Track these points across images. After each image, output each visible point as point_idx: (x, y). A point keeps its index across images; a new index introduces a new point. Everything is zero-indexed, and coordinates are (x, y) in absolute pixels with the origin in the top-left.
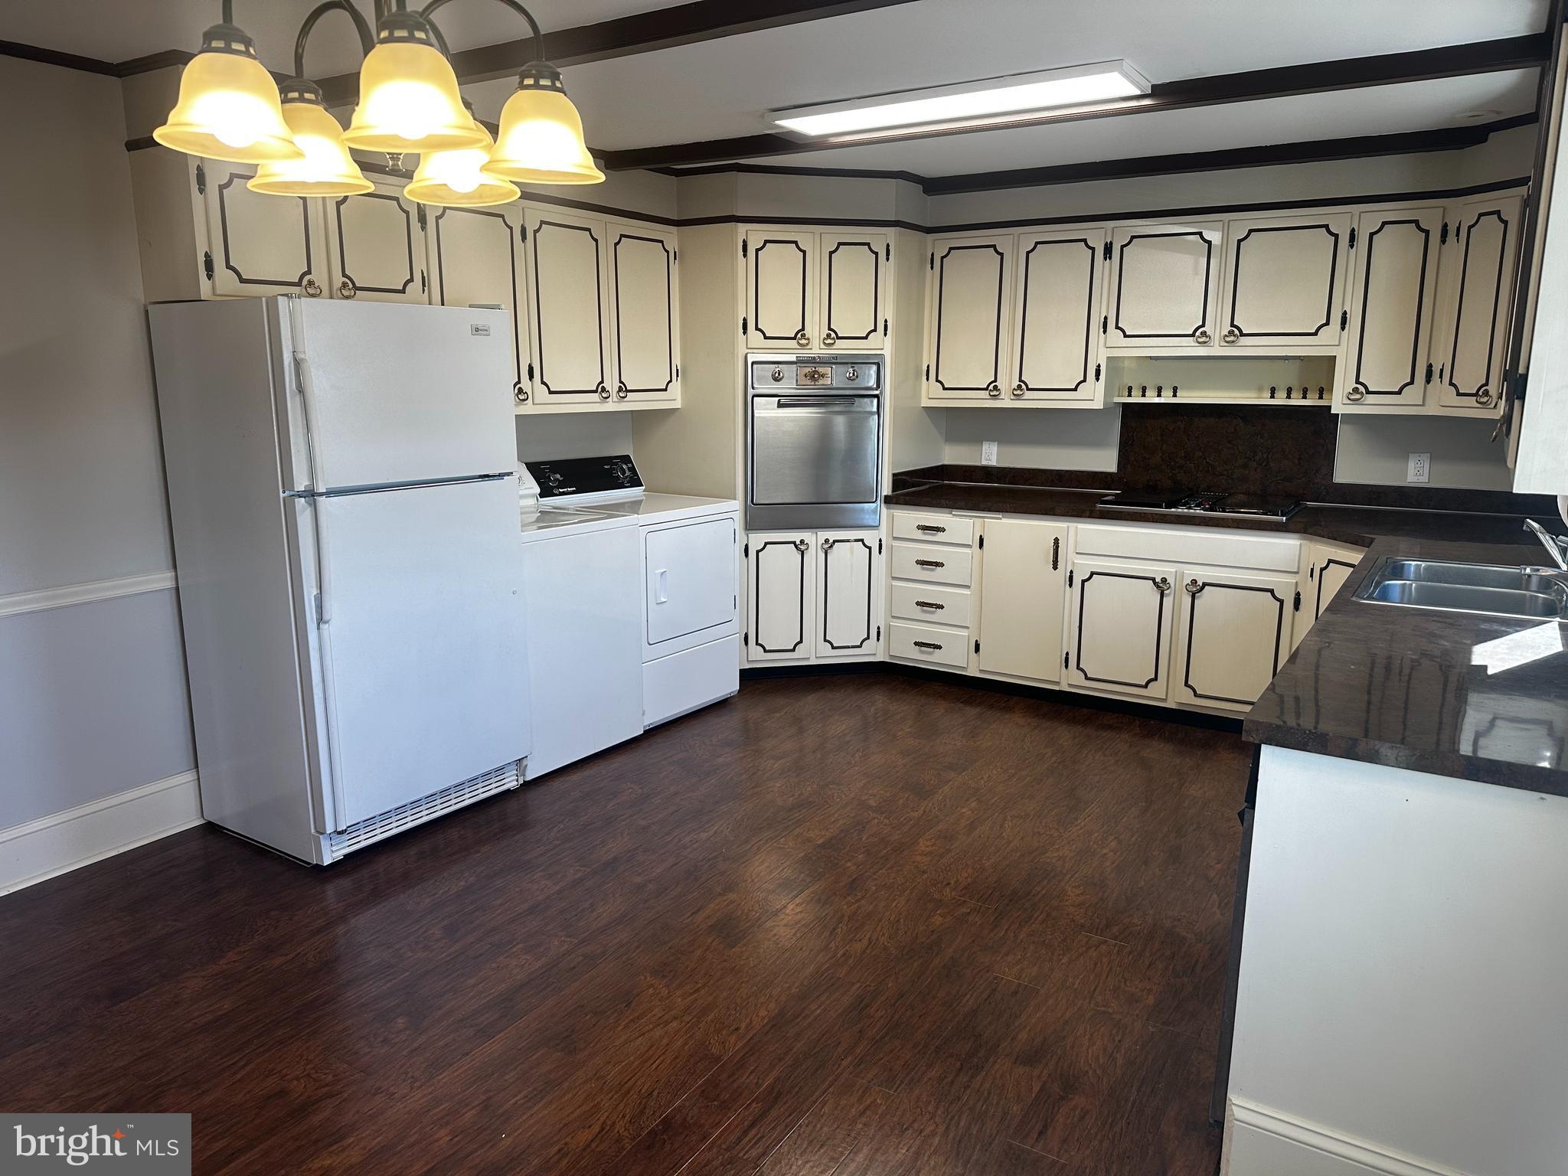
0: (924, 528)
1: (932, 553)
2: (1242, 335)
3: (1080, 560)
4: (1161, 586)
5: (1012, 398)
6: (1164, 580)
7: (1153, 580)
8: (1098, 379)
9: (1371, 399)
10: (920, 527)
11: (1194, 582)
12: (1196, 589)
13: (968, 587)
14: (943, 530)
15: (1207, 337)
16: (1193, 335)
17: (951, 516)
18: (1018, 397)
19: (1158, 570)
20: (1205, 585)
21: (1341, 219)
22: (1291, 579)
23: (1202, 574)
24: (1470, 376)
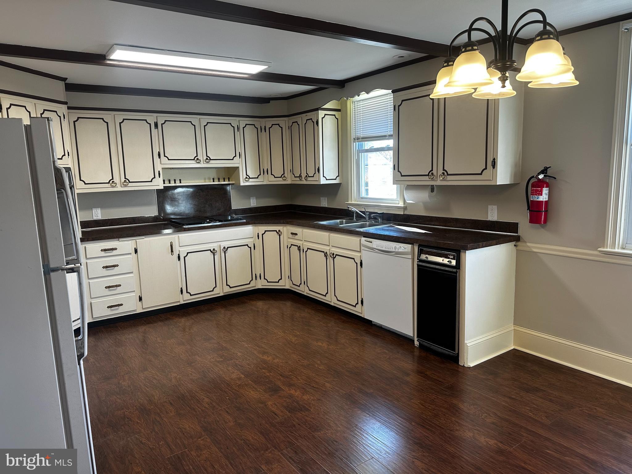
0: (105, 250)
1: (110, 261)
2: (210, 159)
3: (182, 249)
4: (213, 252)
5: (122, 186)
6: (214, 249)
7: (210, 250)
8: (159, 177)
9: (251, 180)
10: (102, 250)
11: (224, 248)
12: (225, 250)
13: (132, 273)
14: (116, 249)
15: (199, 160)
16: (194, 160)
17: (118, 242)
18: (126, 186)
19: (211, 246)
20: (228, 248)
21: (235, 121)
22: (251, 240)
23: (227, 244)
24: (278, 171)
